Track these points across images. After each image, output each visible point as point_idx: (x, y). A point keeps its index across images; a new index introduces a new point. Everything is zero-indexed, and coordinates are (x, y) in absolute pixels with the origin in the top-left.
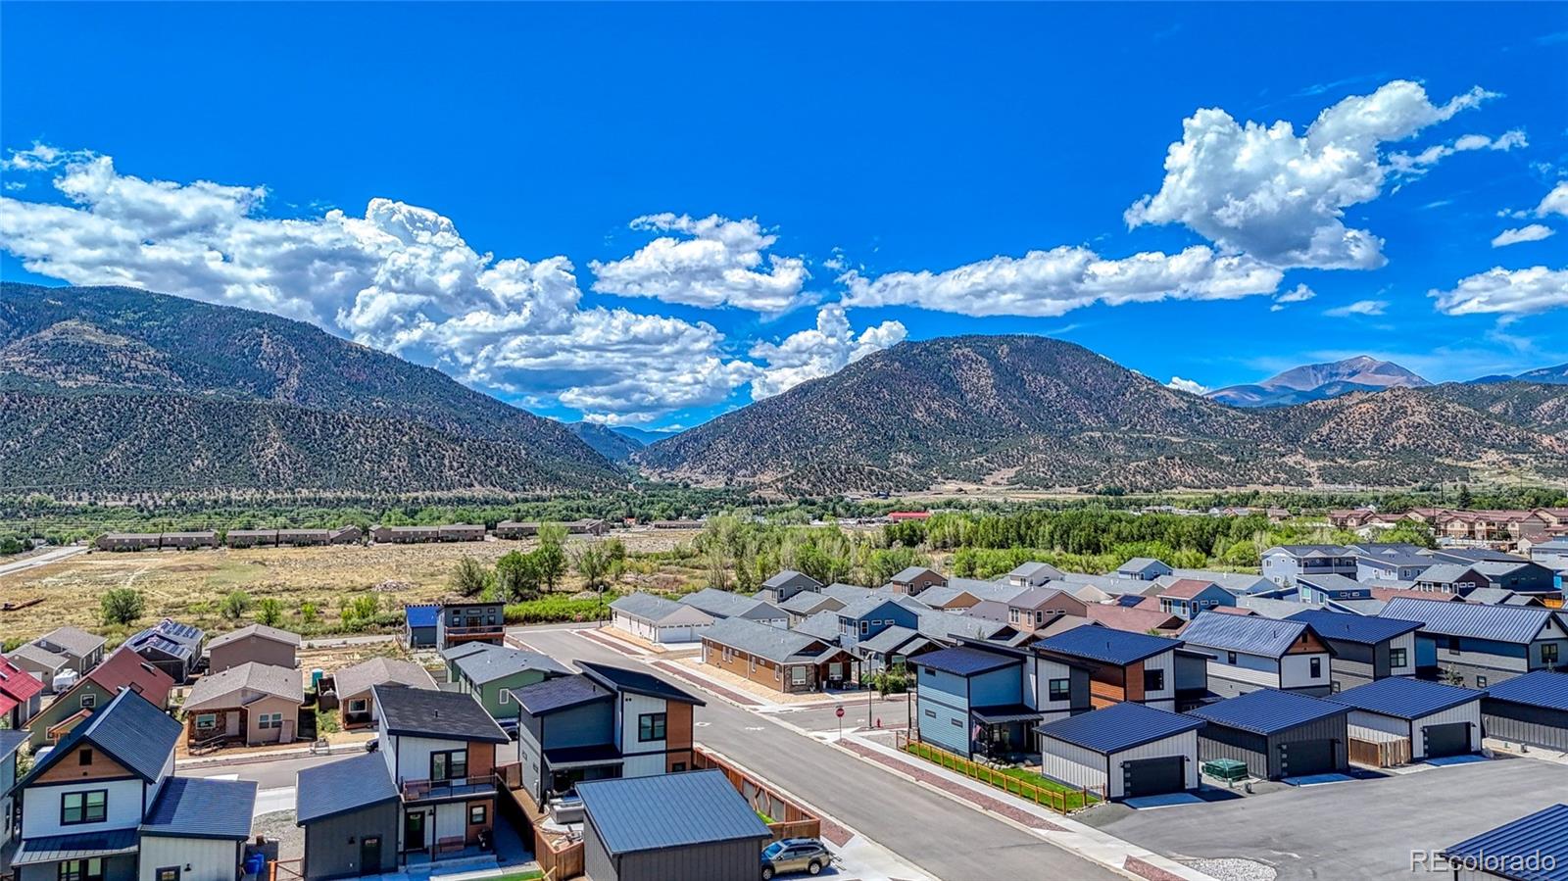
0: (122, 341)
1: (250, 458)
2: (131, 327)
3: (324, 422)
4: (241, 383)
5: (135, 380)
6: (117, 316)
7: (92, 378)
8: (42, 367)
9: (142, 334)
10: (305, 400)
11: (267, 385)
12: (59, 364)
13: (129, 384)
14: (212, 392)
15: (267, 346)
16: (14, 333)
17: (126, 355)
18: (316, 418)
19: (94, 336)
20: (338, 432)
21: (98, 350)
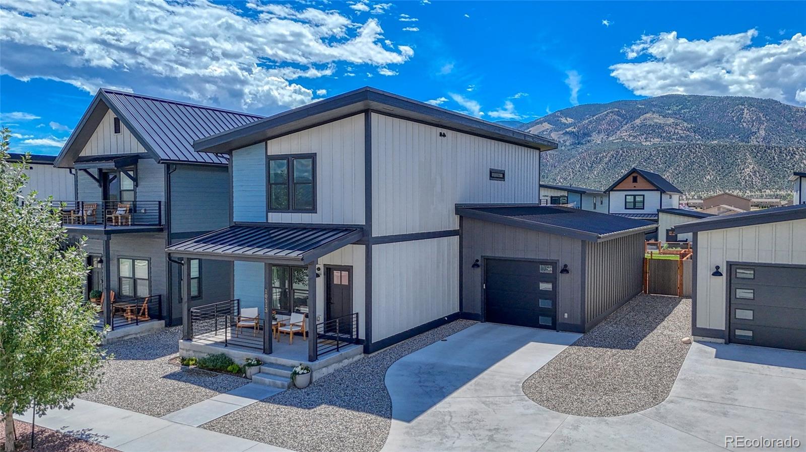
0: (671, 120)
1: (736, 174)
2: (675, 114)
3: (780, 152)
4: (732, 136)
5: (677, 139)
6: (669, 109)
7: (657, 140)
8: (635, 137)
9: (681, 117)
10: (768, 142)
11: (747, 136)
12: (643, 135)
13: (674, 141)
14: (716, 142)
15: (746, 115)
16: (624, 123)
17: (673, 127)
18: (775, 150)
19: (659, 120)
20: (789, 157)
21: (660, 127)
